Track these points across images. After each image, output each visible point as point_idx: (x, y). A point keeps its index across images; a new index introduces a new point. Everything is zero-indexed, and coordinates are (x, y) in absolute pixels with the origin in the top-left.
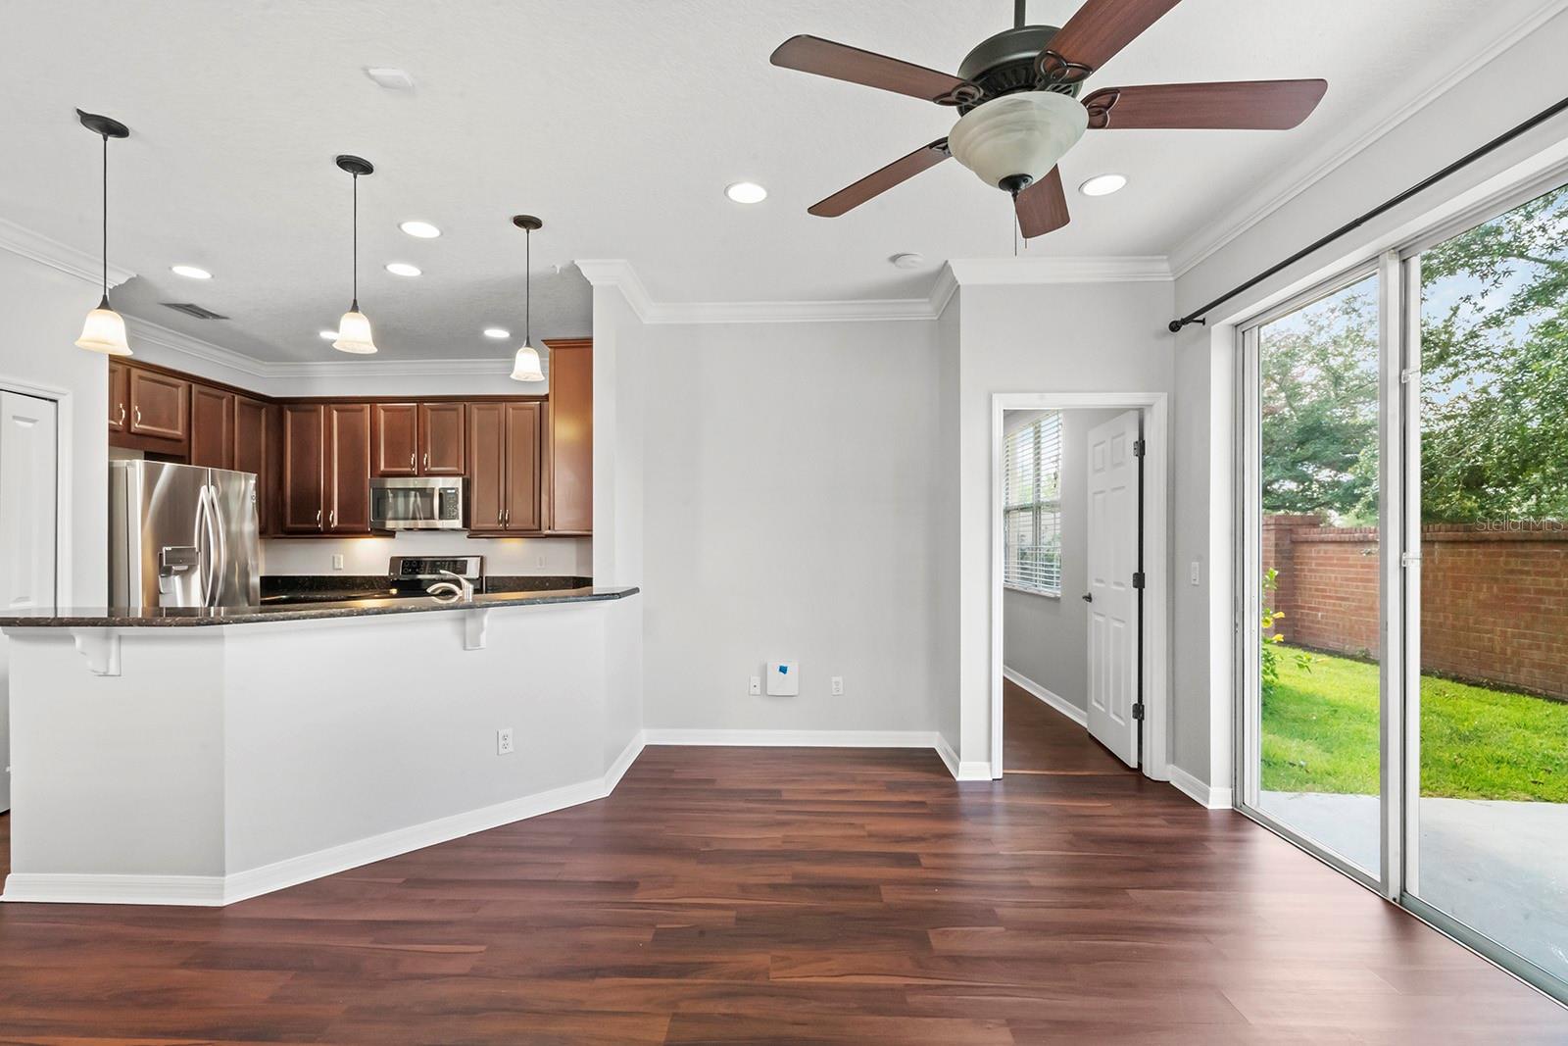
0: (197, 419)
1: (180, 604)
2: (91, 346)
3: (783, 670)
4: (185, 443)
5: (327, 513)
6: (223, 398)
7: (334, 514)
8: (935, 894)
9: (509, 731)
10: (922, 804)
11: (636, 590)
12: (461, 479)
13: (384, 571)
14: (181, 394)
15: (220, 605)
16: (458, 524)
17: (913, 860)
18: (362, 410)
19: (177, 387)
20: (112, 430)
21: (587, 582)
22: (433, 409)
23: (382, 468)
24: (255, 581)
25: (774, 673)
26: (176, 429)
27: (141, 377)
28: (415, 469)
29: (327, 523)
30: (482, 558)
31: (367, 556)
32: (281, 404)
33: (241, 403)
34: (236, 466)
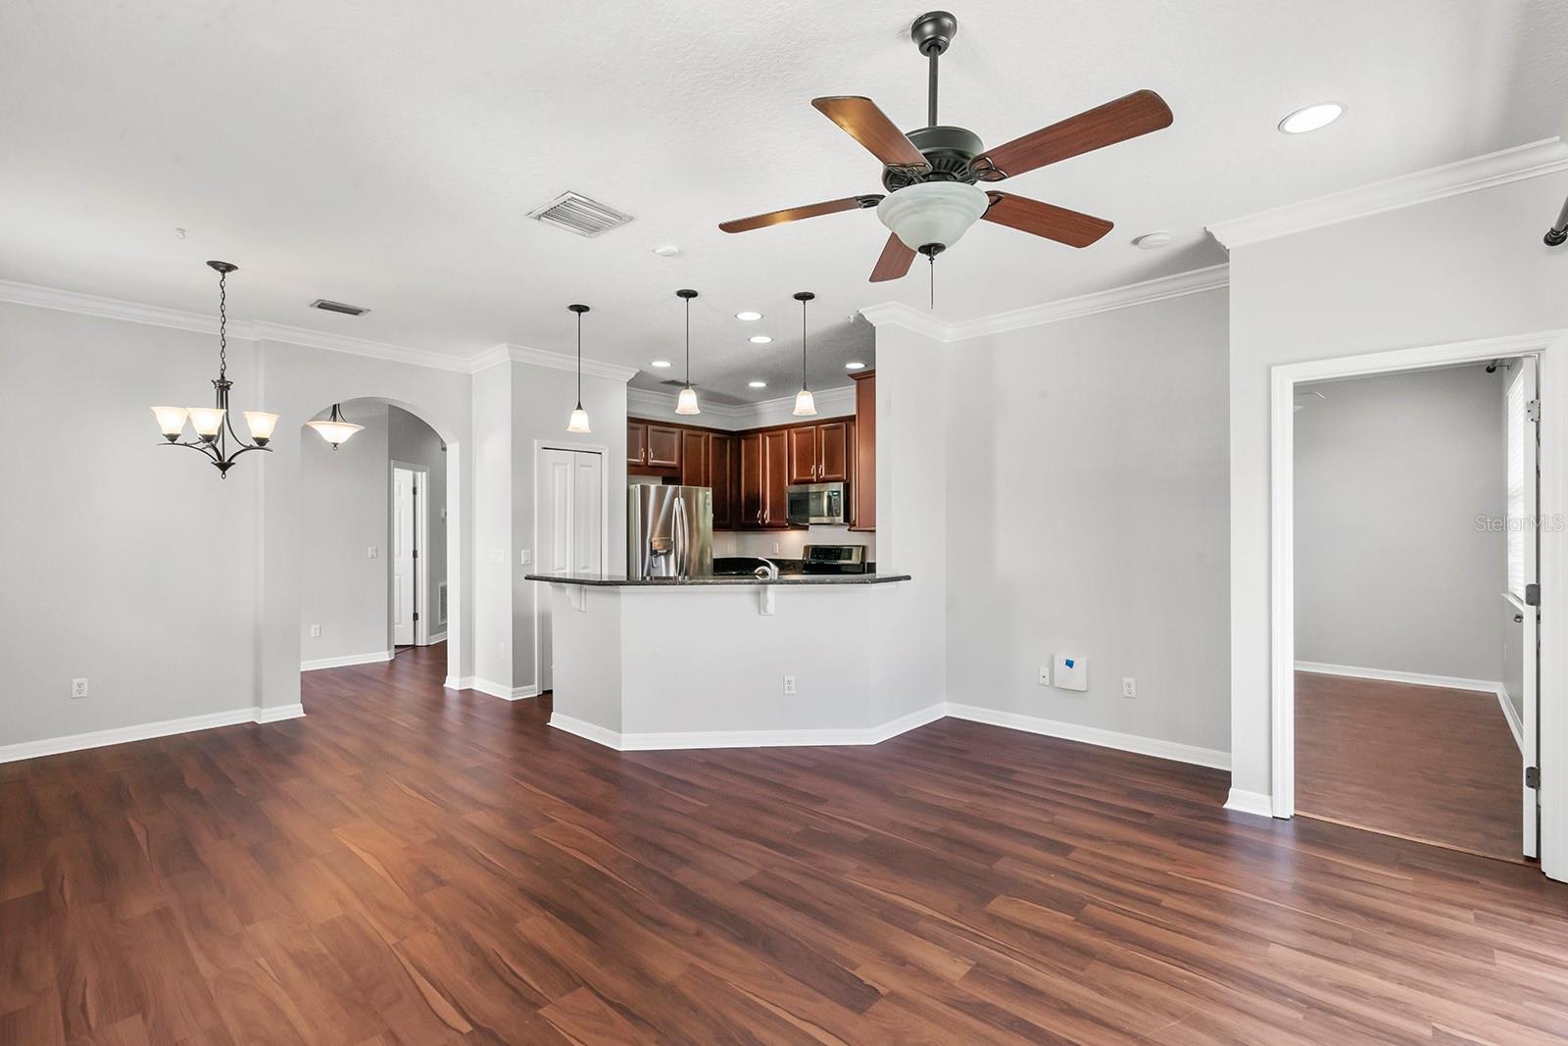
0: (686, 452)
1: (664, 575)
2: (573, 430)
3: (1070, 664)
4: (679, 470)
5: (763, 513)
6: (700, 437)
7: (768, 512)
8: (1051, 878)
9: (792, 678)
10: (1149, 815)
11: (908, 578)
12: (842, 484)
13: (799, 556)
14: (676, 438)
15: (685, 575)
16: (841, 519)
17: (1064, 850)
18: (783, 435)
19: (673, 433)
20: (630, 465)
21: (872, 568)
22: (826, 429)
23: (795, 477)
24: (709, 561)
25: (1060, 666)
26: (673, 460)
27: (654, 430)
28: (814, 477)
29: (763, 521)
30: (864, 547)
31: (793, 543)
32: (738, 436)
33: (714, 438)
34: (703, 483)
